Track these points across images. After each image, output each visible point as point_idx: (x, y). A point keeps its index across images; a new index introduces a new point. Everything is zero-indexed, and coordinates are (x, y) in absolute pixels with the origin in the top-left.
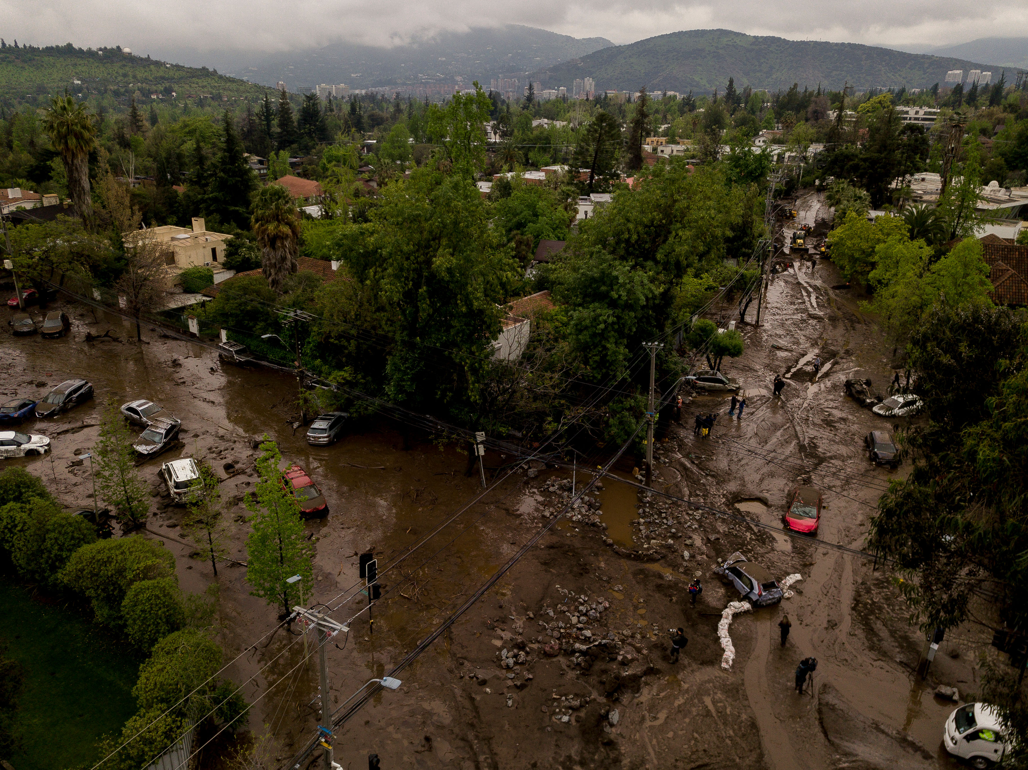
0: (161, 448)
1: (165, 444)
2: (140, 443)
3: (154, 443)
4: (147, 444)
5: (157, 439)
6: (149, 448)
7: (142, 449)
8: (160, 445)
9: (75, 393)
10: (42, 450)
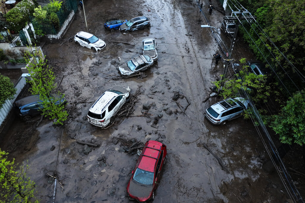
0: (132, 74)
2: (123, 67)
3: (130, 69)
4: (125, 69)
5: (132, 68)
6: (126, 72)
8: (132, 72)
9: (138, 24)
10: (97, 49)
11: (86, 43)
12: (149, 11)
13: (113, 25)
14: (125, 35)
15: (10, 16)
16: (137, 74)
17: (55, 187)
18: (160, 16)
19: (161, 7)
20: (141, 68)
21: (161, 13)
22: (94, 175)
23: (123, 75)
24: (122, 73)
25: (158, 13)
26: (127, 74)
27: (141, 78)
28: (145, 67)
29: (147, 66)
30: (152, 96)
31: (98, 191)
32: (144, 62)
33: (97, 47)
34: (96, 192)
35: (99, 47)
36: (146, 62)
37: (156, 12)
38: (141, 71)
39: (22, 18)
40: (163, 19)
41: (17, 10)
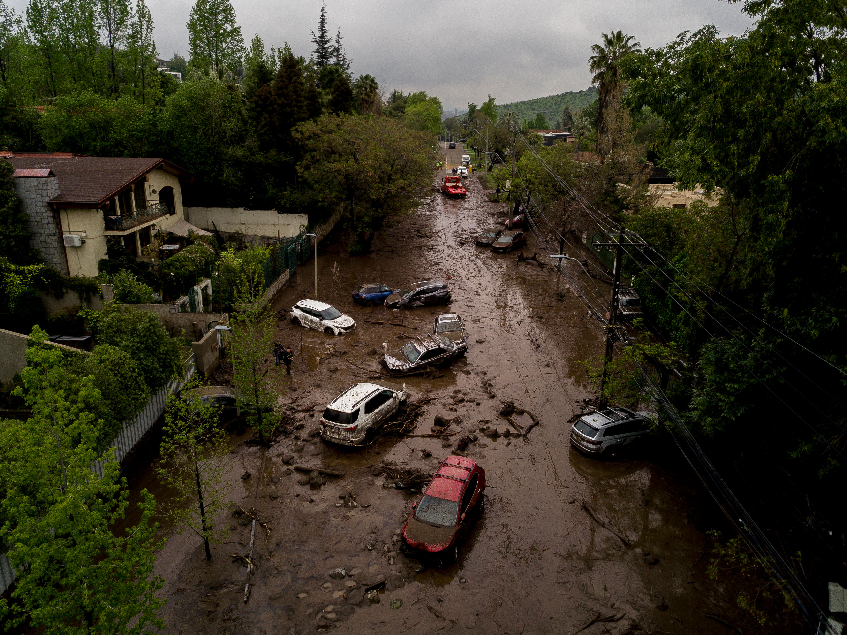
0: (410, 370)
1: (419, 367)
2: (392, 355)
3: (407, 359)
4: (398, 359)
5: (412, 357)
6: (398, 363)
7: (392, 362)
8: (412, 365)
9: (426, 293)
10: (337, 331)
11: (316, 319)
12: (449, 278)
13: (372, 294)
14: (395, 313)
15: (171, 265)
16: (423, 369)
17: (253, 531)
18: (473, 285)
19: (474, 273)
20: (432, 359)
21: (475, 282)
22: (333, 518)
23: (392, 369)
24: (391, 367)
25: (468, 282)
26: (401, 368)
27: (431, 377)
28: (439, 357)
29: (444, 355)
30: (455, 407)
31: (340, 541)
32: (439, 346)
33: (337, 327)
34: (336, 543)
35: (343, 328)
36: (442, 346)
37: (465, 279)
38: (430, 364)
39: (192, 270)
40: (478, 290)
41: (186, 258)
